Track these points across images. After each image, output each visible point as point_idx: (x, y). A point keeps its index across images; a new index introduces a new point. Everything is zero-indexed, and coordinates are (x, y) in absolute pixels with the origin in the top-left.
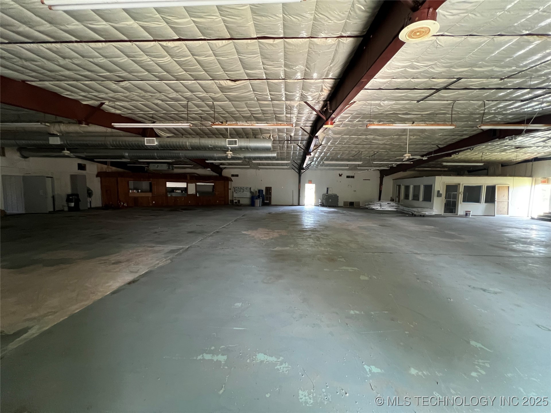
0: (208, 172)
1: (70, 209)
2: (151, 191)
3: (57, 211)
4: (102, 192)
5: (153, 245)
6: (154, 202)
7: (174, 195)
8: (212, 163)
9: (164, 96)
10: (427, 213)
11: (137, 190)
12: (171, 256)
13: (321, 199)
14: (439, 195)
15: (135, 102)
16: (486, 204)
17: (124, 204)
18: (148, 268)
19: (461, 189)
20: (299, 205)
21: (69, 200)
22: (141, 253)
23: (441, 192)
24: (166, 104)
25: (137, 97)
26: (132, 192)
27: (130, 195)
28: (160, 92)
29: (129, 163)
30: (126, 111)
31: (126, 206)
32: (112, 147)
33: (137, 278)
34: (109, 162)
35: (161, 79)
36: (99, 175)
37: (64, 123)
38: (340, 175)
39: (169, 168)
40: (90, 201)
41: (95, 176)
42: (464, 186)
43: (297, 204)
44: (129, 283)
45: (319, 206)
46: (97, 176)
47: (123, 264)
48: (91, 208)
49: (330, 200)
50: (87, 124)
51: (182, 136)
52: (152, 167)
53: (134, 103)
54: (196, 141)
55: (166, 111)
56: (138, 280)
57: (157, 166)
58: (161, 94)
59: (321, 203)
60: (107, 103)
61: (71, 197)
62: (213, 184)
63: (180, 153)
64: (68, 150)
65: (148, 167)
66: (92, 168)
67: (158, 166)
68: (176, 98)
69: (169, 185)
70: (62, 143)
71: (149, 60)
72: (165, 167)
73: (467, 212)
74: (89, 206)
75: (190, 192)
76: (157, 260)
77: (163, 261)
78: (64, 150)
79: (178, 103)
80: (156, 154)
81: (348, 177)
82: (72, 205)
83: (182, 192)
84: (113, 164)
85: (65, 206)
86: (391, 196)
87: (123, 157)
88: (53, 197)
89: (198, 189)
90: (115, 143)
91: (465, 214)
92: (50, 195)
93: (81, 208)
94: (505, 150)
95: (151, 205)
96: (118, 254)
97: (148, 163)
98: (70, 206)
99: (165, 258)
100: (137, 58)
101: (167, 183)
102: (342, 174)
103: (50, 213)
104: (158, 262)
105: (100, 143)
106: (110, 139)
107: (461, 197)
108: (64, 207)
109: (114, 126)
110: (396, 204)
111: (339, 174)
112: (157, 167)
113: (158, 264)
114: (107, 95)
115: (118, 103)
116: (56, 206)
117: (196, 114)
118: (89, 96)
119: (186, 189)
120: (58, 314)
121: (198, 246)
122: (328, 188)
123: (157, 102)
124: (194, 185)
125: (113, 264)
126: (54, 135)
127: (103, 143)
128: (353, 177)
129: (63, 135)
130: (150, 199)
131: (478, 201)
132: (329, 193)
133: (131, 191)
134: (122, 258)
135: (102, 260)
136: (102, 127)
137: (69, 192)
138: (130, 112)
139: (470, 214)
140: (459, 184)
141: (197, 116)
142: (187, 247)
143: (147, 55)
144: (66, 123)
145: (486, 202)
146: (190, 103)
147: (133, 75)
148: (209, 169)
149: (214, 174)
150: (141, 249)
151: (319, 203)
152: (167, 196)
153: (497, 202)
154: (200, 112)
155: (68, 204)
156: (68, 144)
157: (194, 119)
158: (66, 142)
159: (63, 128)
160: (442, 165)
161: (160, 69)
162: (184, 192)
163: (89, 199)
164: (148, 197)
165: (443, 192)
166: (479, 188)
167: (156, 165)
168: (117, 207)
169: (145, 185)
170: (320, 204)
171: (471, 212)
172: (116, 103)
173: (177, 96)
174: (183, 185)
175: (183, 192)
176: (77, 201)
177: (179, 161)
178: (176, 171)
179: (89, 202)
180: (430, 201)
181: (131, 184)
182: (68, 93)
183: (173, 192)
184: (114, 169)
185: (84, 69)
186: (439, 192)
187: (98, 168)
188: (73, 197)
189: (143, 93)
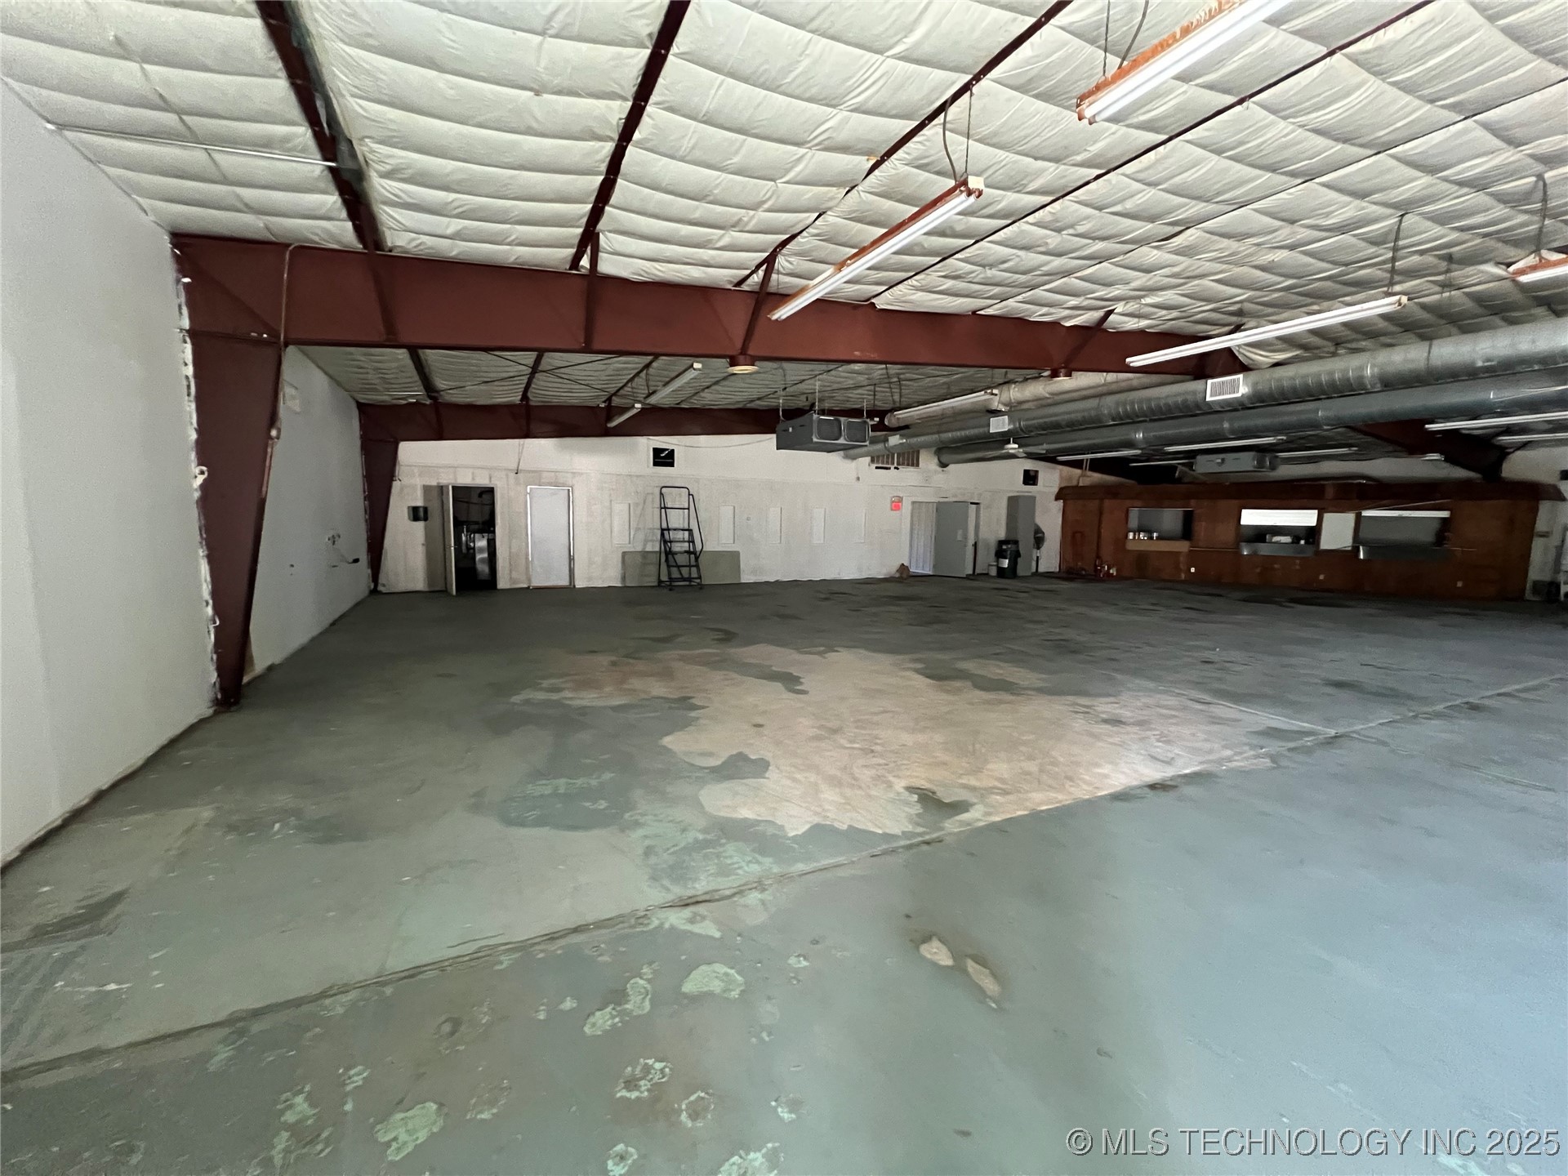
0: (1430, 466)
1: (1002, 573)
2: (1187, 533)
3: (978, 574)
4: (1062, 536)
5: (1208, 698)
6: (1193, 570)
7: (1264, 549)
8: (1456, 431)
9: (1305, 230)
11: (1149, 532)
12: (1275, 746)
15: (1196, 282)
17: (1109, 569)
18: (1201, 763)
21: (1000, 554)
22: (1173, 713)
24: (1305, 253)
25: (1208, 264)
26: (1134, 537)
27: (1130, 546)
28: (1293, 222)
29: (1136, 459)
30: (1165, 316)
31: (1115, 574)
32: (1113, 420)
33: (1172, 779)
34: (1087, 460)
35: (1310, 175)
36: (1061, 495)
37: (1015, 382)
39: (1261, 465)
40: (1038, 557)
41: (1053, 497)
44: (1153, 787)
46: (1057, 498)
47: (1129, 729)
48: (1036, 573)
50: (1069, 375)
51: (1332, 349)
52: (1204, 465)
53: (1198, 285)
54: (1409, 356)
55: (1296, 278)
56: (1175, 787)
57: (1219, 461)
58: (1296, 227)
60: (1120, 307)
61: (1004, 547)
62: (1445, 514)
63: (1317, 411)
64: (1014, 442)
65: (1190, 466)
66: (1051, 478)
67: (1223, 460)
68: (1354, 220)
69: (1252, 517)
70: (1011, 427)
71: (1291, 127)
72: (1246, 462)
74: (1034, 570)
75: (1327, 542)
76: (1225, 747)
77: (1245, 755)
78: (1009, 443)
79: (1354, 236)
80: (1226, 425)
82: (1005, 563)
83: (1296, 540)
84: (1096, 465)
85: (992, 565)
87: (1130, 444)
88: (975, 545)
89: (1366, 533)
90: (1121, 410)
92: (971, 542)
93: (1021, 571)
95: (1183, 576)
96: (1112, 699)
97: (1192, 454)
98: (1000, 565)
99: (1253, 747)
100: (1248, 142)
101: (1244, 512)
103: (968, 577)
104: (1228, 753)
105: (1086, 414)
106: (1110, 401)
108: (991, 567)
109: (1131, 365)
112: (1219, 464)
113: (1229, 760)
114: (1128, 287)
115: (1148, 300)
116: (977, 568)
117: (1422, 253)
118: (1085, 303)
119: (1313, 534)
120: (1010, 797)
121: (1384, 744)
123: (1271, 259)
124: (1349, 518)
125: (1106, 721)
126: (996, 413)
127: (1093, 413)
129: (1014, 409)
130: (1181, 559)
133: (1131, 536)
134: (1126, 714)
135: (1078, 705)
136: (1091, 373)
137: (1002, 535)
138: (1175, 314)
141: (1429, 259)
142: (1332, 732)
143: (1285, 118)
144: (1021, 382)
146: (1409, 220)
147: (1217, 202)
148: (1435, 456)
149: (1460, 473)
150: (1172, 701)
152: (1238, 554)
154: (1454, 236)
155: (997, 561)
156: (1022, 430)
157: (1411, 273)
158: (1018, 425)
159: (1015, 393)
161: (1321, 141)
162: (1302, 542)
163: (1035, 553)
164: (1178, 553)
167: (1218, 458)
168: (1094, 576)
169: (1170, 518)
172: (1143, 301)
173: (1363, 208)
174: (1306, 518)
175: (1298, 542)
176: (1015, 557)
177: (1304, 439)
178: (1286, 471)
179: (1035, 559)
181: (1134, 514)
182: (1045, 310)
183: (1264, 541)
184: (1096, 477)
185: (1094, 239)
187: (1061, 478)
188: (1009, 546)
189: (1233, 245)
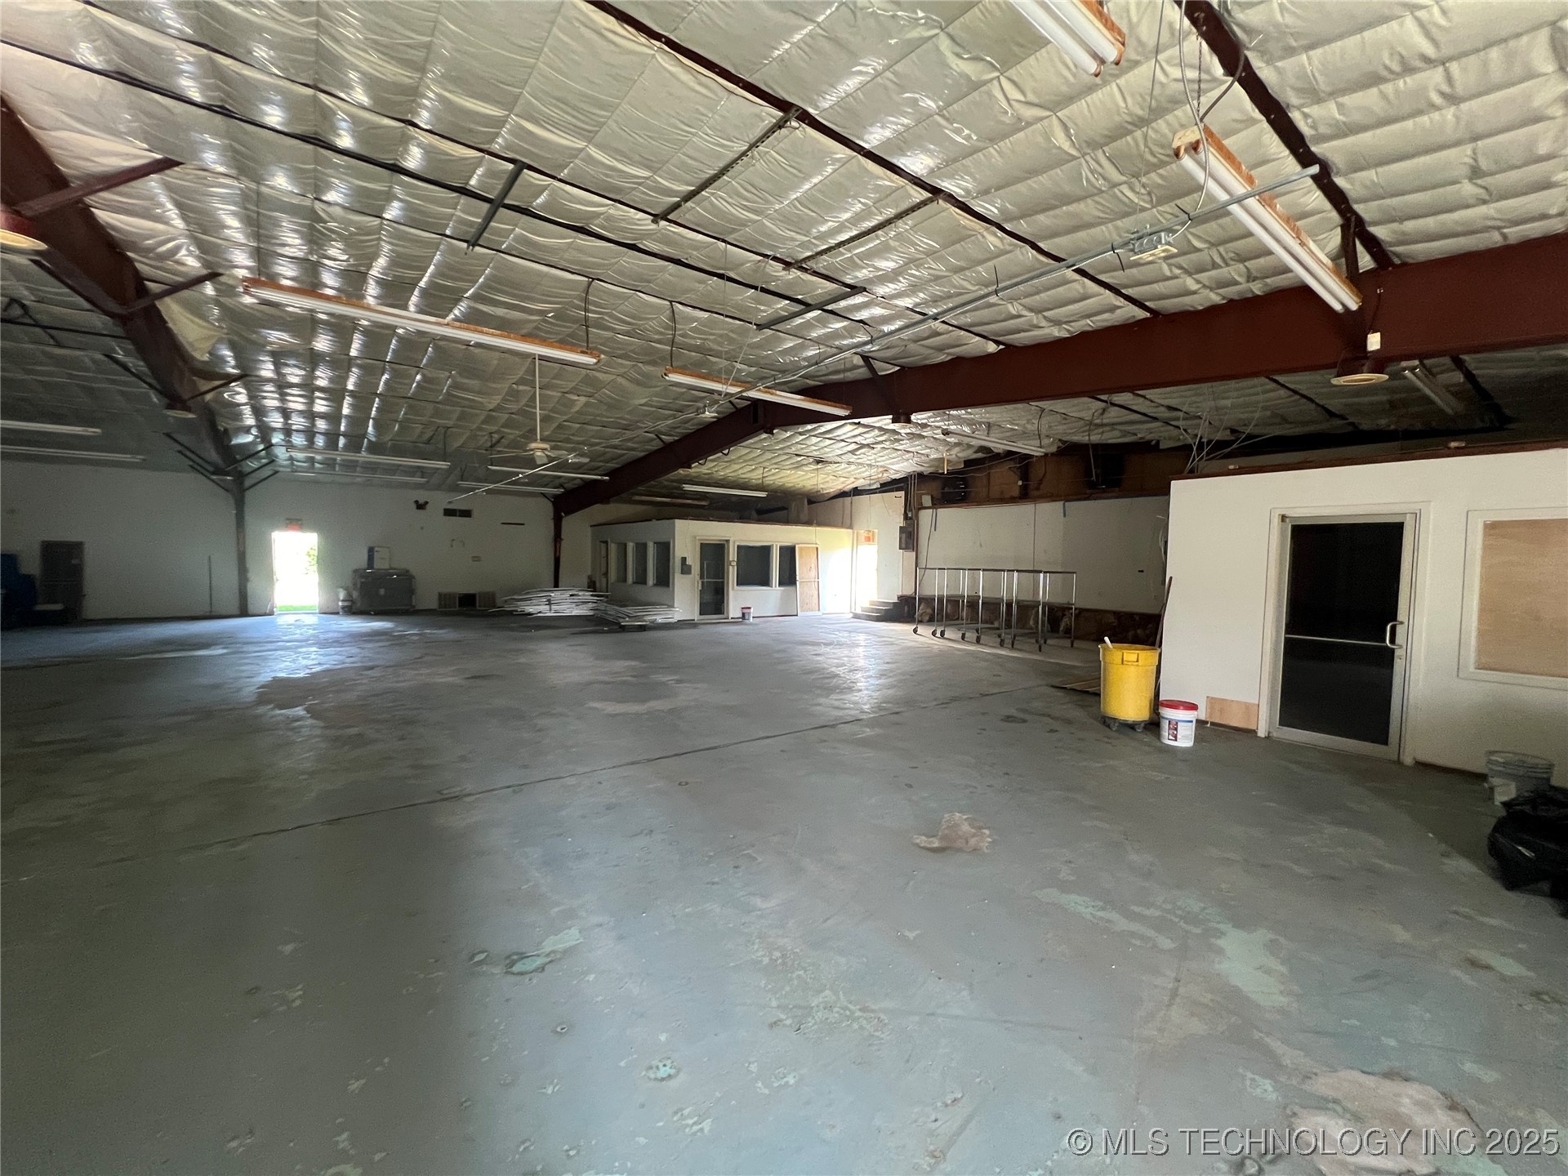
10: (660, 619)
13: (346, 589)
14: (686, 569)
16: (782, 588)
19: (732, 555)
20: (244, 612)
23: (689, 562)
38: (421, 506)
42: (738, 546)
43: (237, 612)
45: (337, 613)
49: (382, 592)
59: (346, 604)
73: (745, 611)
81: (449, 513)
86: (589, 573)
91: (741, 615)
94: (798, 466)
102: (427, 503)
107: (732, 573)
110: (592, 595)
111: (416, 502)
122: (371, 551)
128: (466, 514)
131: (765, 581)
132: (378, 564)
139: (749, 613)
140: (728, 541)
145: (781, 584)
151: (340, 604)
153: (801, 582)
160: (681, 489)
165: (694, 561)
166: (766, 550)
170: (343, 608)
171: (752, 610)
180: (668, 586)
186: (684, 560)
